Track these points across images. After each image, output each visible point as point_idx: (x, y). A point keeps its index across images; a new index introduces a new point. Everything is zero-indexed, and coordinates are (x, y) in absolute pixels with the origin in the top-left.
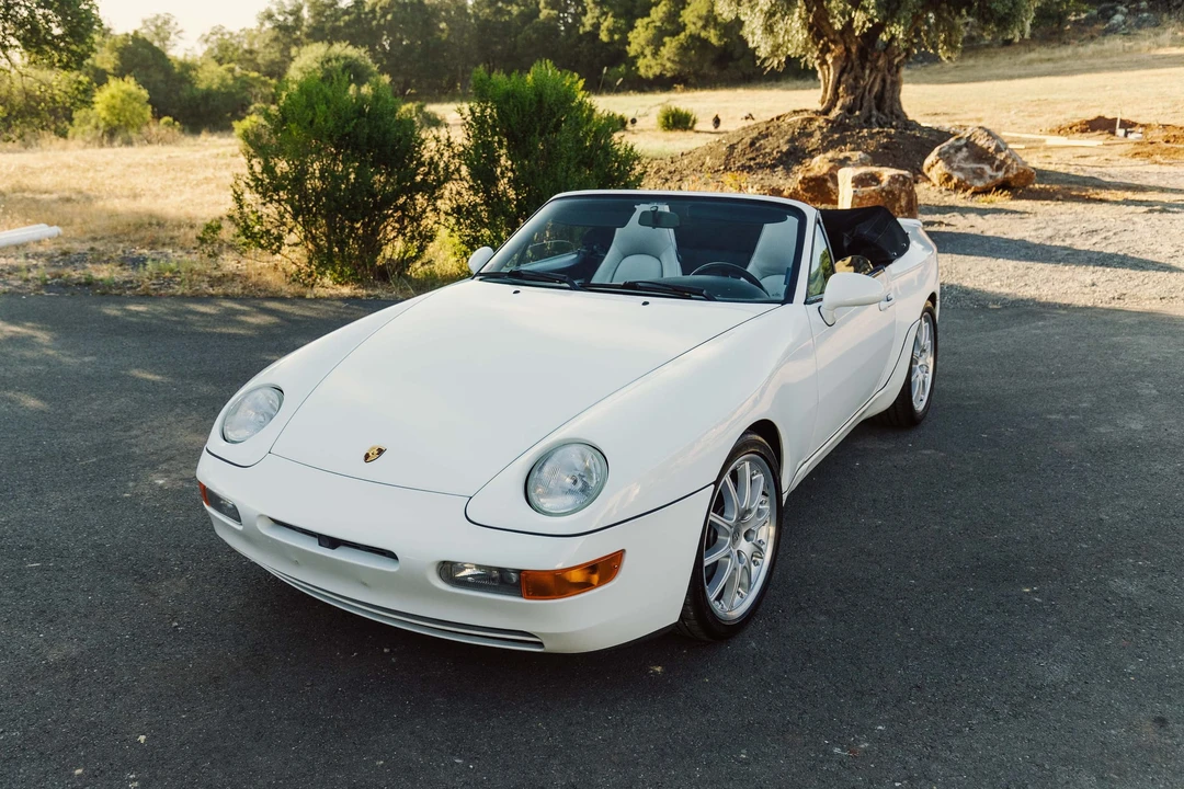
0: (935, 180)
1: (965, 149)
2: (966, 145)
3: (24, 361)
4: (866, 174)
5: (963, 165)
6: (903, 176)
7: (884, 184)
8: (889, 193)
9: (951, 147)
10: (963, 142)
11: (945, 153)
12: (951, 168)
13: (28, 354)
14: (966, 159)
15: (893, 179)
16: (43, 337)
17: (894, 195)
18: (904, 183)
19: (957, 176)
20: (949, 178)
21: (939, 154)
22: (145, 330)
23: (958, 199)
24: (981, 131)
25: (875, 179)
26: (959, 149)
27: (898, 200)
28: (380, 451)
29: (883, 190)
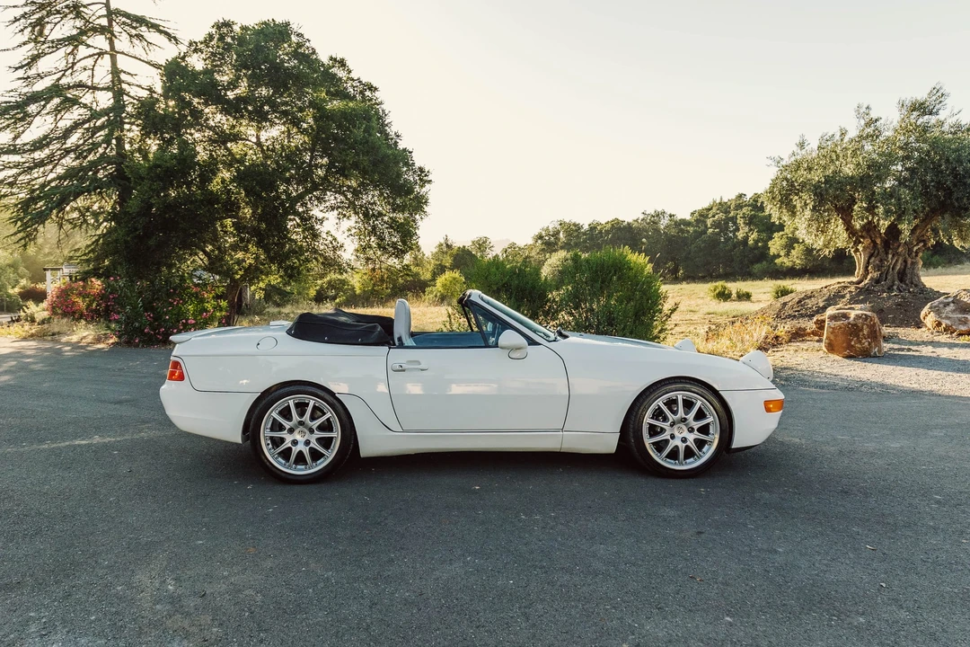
0: (929, 325)
1: (952, 305)
2: (953, 302)
4: (838, 314)
5: (950, 315)
6: (866, 315)
7: (852, 319)
8: (854, 325)
9: (940, 303)
10: (950, 299)
11: (935, 307)
12: (941, 317)
14: (953, 311)
15: (858, 317)
17: (858, 327)
19: (945, 323)
20: (939, 324)
21: (931, 308)
23: (944, 338)
24: (964, 292)
25: (846, 316)
26: (948, 304)
27: (862, 330)
29: (849, 323)
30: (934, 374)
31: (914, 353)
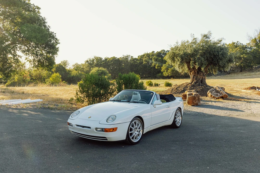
0: (209, 96)
1: (214, 90)
2: (215, 90)
3: (39, 117)
4: (190, 93)
5: (214, 93)
6: (197, 94)
7: (193, 95)
8: (194, 97)
9: (212, 90)
10: (214, 89)
11: (211, 91)
12: (212, 94)
13: (39, 116)
14: (215, 92)
15: (195, 94)
16: (41, 114)
17: (195, 97)
18: (197, 95)
19: (213, 95)
20: (212, 96)
21: (210, 91)
22: (58, 114)
23: (213, 100)
24: (217, 87)
25: (192, 94)
26: (213, 90)
27: (196, 98)
28: (91, 117)
29: (193, 96)
30: (214, 110)
31: (208, 104)
